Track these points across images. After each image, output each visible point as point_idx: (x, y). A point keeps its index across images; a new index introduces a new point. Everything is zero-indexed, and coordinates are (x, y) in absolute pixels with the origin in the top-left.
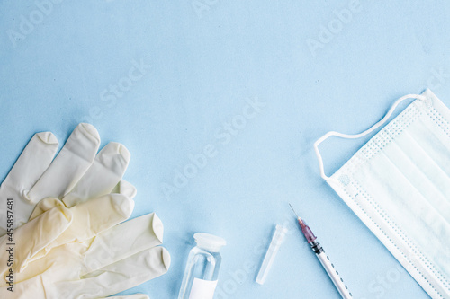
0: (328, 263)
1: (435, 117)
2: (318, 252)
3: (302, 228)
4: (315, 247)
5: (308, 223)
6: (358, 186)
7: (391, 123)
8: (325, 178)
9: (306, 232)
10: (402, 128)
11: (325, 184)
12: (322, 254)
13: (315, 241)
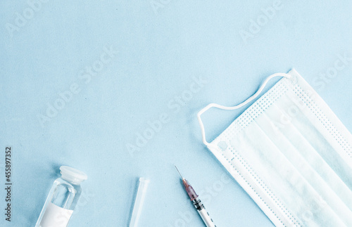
0: (207, 219)
1: (299, 93)
2: (199, 208)
3: (185, 187)
4: (197, 204)
5: (191, 183)
6: (234, 151)
7: (263, 97)
8: (206, 144)
9: (189, 191)
10: (272, 102)
11: (206, 149)
12: (203, 210)
13: (197, 199)
